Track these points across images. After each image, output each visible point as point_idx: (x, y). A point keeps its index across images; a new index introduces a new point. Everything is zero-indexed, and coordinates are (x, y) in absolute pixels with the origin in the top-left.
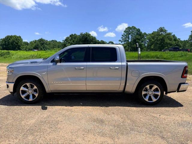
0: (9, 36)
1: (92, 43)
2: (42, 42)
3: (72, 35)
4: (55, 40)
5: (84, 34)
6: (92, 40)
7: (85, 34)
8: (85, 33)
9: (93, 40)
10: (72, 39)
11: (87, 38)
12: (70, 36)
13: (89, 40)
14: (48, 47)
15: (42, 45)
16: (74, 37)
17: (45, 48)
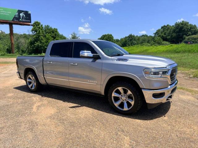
1: (190, 33)
2: (131, 38)
3: (164, 26)
4: (145, 35)
6: (190, 30)
8: (181, 22)
9: (192, 30)
10: (163, 31)
12: (162, 27)
13: (186, 30)
15: (130, 41)
16: (166, 28)
17: (133, 43)
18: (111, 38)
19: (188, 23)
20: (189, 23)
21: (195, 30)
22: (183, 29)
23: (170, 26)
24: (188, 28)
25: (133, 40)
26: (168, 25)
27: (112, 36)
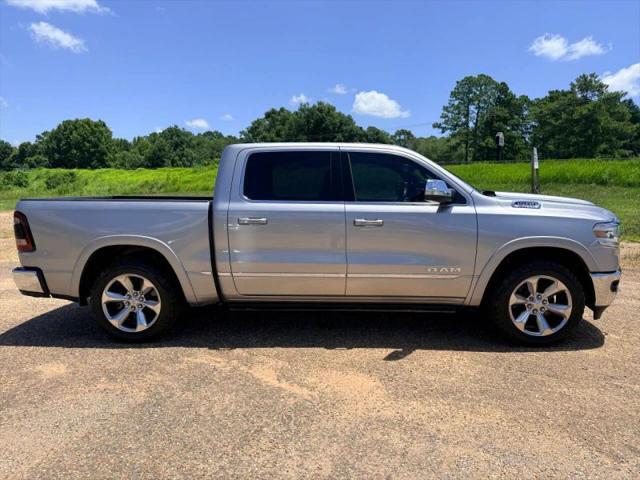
0: (68, 122)
1: (340, 136)
2: (175, 139)
3: (273, 111)
4: (216, 132)
5: (311, 106)
6: (339, 127)
7: (314, 106)
8: (317, 104)
9: (345, 128)
10: (272, 125)
11: (321, 120)
12: (268, 115)
13: (331, 127)
14: (194, 155)
15: (175, 150)
16: (279, 118)
17: (187, 157)
18: (101, 132)
19: (334, 109)
20: (337, 111)
21: (352, 130)
22: (324, 125)
23: (289, 113)
24: (335, 124)
25: (184, 146)
26: (282, 110)
27: (104, 125)
